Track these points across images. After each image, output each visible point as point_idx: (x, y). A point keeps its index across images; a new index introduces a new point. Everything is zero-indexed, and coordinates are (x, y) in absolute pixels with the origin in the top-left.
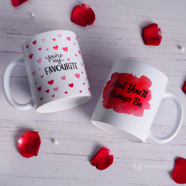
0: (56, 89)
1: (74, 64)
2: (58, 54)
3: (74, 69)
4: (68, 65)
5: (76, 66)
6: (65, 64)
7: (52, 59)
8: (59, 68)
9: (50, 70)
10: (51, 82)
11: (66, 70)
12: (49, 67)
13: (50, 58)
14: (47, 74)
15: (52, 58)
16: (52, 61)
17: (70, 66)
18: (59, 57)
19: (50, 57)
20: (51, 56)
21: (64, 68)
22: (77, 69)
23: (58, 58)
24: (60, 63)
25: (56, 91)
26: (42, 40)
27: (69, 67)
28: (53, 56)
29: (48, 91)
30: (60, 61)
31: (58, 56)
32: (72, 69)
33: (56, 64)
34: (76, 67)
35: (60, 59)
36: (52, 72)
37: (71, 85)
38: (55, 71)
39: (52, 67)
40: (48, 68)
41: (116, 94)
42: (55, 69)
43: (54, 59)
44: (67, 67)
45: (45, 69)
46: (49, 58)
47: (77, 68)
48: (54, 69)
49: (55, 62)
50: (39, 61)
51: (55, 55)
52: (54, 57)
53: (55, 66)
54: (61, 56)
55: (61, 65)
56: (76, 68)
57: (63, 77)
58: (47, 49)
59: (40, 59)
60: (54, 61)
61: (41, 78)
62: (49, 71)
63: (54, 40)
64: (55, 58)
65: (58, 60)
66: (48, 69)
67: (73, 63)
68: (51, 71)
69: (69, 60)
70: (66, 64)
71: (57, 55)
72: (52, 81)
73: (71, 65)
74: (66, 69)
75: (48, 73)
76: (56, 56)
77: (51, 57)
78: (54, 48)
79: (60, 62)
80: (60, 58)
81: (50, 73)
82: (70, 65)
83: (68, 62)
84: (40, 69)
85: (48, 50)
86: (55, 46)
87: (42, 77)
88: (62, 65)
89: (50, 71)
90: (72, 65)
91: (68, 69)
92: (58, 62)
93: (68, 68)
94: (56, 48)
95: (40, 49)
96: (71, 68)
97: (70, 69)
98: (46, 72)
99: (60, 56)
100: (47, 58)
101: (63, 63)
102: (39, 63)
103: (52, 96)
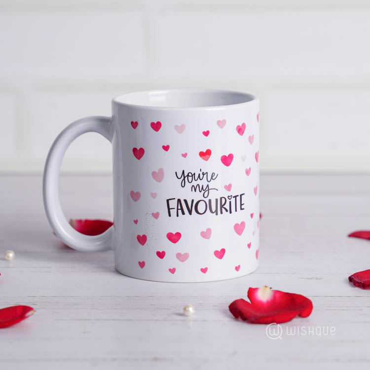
0: (182, 257)
1: (238, 198)
2: (207, 173)
3: (236, 211)
4: (223, 203)
5: (242, 203)
6: (217, 200)
7: (190, 181)
8: (201, 207)
9: (179, 207)
10: (174, 238)
11: (217, 214)
12: (179, 201)
13: (185, 177)
14: (170, 215)
15: (190, 178)
16: (188, 186)
17: (227, 206)
18: (209, 179)
19: (186, 174)
20: (190, 175)
21: (214, 210)
22: (243, 209)
23: (203, 183)
24: (206, 195)
25: (183, 261)
26: (177, 128)
27: (224, 207)
28: (194, 174)
29: (161, 255)
30: (208, 190)
31: (205, 176)
32: (231, 212)
33: (197, 196)
34: (241, 205)
35: (208, 186)
36: (183, 213)
37: (220, 254)
38: (190, 212)
39: (185, 201)
40: (176, 201)
42: (192, 208)
43: (195, 183)
44: (222, 206)
45: (168, 201)
46: (184, 179)
47: (243, 207)
48: (190, 207)
49: (195, 191)
50: (158, 176)
51: (199, 174)
52: (196, 176)
53: (193, 201)
54: (214, 178)
55: (207, 200)
56: (241, 209)
57: (205, 231)
58: (184, 153)
59: (161, 171)
60: (194, 188)
61: (153, 218)
62: (176, 210)
63: (206, 134)
64: (199, 182)
65: (202, 188)
66: (174, 204)
67: (235, 197)
68: (180, 211)
69: (228, 188)
70: (221, 198)
71: (203, 174)
72: (178, 235)
73: (230, 202)
74: (216, 211)
75: (173, 212)
76: (201, 176)
77: (188, 176)
78: (202, 154)
79: (207, 192)
80: (208, 183)
81: (178, 216)
82: (228, 201)
83: (226, 194)
84: (154, 196)
85: (185, 155)
86: (205, 151)
87: (156, 216)
88: (210, 201)
89: (178, 209)
90: (233, 200)
91: (222, 213)
92: (203, 192)
93: (223, 210)
94: (206, 154)
95: (166, 148)
96: (228, 209)
97: (227, 211)
98: (169, 209)
99: (212, 177)
100: (179, 175)
101: (214, 196)
102: (154, 181)
103: (170, 270)
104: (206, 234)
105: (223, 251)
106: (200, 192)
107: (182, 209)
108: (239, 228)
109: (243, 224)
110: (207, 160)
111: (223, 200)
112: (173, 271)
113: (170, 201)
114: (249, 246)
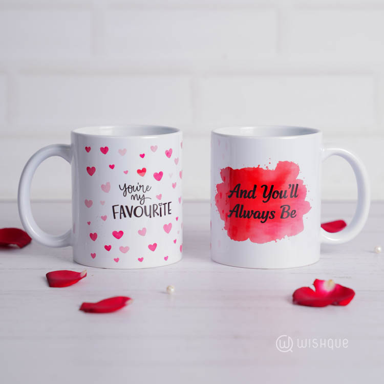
0: (124, 250)
1: (167, 205)
2: (143, 186)
3: (165, 215)
4: (155, 209)
6: (150, 206)
7: (130, 192)
8: (139, 212)
9: (122, 212)
10: (118, 235)
11: (150, 217)
12: (122, 207)
13: (126, 189)
14: (115, 218)
15: (130, 190)
16: (129, 195)
17: (158, 211)
18: (145, 190)
19: (127, 187)
20: (130, 187)
21: (148, 214)
22: (171, 214)
23: (140, 193)
24: (142, 203)
25: (125, 252)
26: (120, 151)
27: (156, 211)
28: (133, 186)
29: (108, 248)
30: (144, 199)
31: (142, 188)
32: (161, 216)
33: (136, 203)
34: (169, 210)
35: (144, 195)
36: (125, 216)
37: (153, 247)
38: (130, 216)
39: (127, 207)
40: (119, 207)
41: (245, 211)
42: (132, 212)
43: (134, 193)
44: (154, 211)
45: (113, 207)
46: (126, 190)
48: (130, 212)
49: (134, 199)
50: (106, 188)
51: (137, 187)
52: (135, 188)
53: (132, 207)
55: (143, 206)
56: (169, 213)
57: (141, 230)
58: (125, 170)
59: (108, 184)
60: (133, 197)
61: (102, 220)
62: (119, 214)
63: (142, 156)
64: (137, 192)
65: (139, 197)
66: (117, 209)
67: (165, 204)
68: (122, 215)
69: (159, 197)
70: (154, 205)
71: (140, 186)
72: (121, 233)
73: (161, 208)
74: (150, 214)
75: (117, 215)
76: (139, 188)
77: (129, 188)
78: (139, 172)
79: (143, 201)
80: (144, 193)
81: (121, 218)
82: (159, 207)
83: (157, 202)
84: (103, 203)
85: (126, 172)
86: (141, 169)
87: (104, 218)
88: (145, 207)
89: (121, 213)
90: (163, 207)
91: (154, 216)
92: (140, 200)
93: (155, 214)
94: (142, 172)
95: (112, 167)
96: (159, 213)
97: (158, 215)
98: (114, 213)
99: (147, 188)
100: (122, 188)
101: (148, 203)
102: (103, 191)
103: (115, 259)
104: (142, 232)
105: (155, 245)
106: (138, 200)
107: (124, 213)
108: (167, 228)
109: (170, 224)
110: (143, 176)
111: (155, 207)
112: (117, 260)
113: (115, 207)
114: (175, 241)
